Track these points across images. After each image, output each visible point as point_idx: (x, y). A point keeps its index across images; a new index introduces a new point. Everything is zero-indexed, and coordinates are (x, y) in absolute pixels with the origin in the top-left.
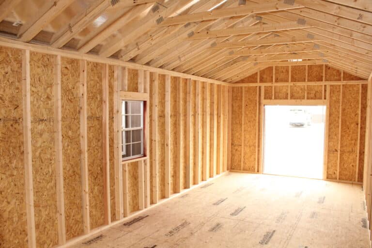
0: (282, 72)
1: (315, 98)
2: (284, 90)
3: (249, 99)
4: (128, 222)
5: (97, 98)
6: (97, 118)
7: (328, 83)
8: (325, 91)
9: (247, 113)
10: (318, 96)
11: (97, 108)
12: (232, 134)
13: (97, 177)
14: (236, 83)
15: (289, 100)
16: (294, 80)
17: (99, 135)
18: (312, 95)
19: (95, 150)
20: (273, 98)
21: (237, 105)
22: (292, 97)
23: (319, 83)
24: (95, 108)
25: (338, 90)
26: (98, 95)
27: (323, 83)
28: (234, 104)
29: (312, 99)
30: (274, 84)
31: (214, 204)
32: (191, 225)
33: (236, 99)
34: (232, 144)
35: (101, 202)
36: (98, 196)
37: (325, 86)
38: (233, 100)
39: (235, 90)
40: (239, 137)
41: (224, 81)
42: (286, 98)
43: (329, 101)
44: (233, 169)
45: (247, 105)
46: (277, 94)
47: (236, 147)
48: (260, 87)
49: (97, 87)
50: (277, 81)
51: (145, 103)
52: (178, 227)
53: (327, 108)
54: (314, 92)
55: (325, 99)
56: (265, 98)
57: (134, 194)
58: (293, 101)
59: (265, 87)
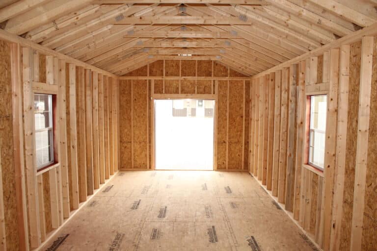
0: (173, 66)
1: (204, 92)
2: (175, 84)
3: (138, 93)
5: (6, 90)
6: (6, 117)
7: (217, 79)
8: (214, 86)
9: (136, 108)
10: (207, 91)
11: (7, 104)
12: (121, 131)
13: (9, 197)
14: (123, 76)
15: (180, 95)
16: (184, 74)
17: (10, 140)
18: (201, 90)
19: (7, 161)
20: (164, 92)
21: (125, 99)
22: (183, 91)
23: (208, 78)
24: (5, 104)
25: (225, 85)
26: (7, 86)
27: (212, 78)
28: (122, 98)
29: (201, 93)
30: (165, 78)
32: (127, 236)
33: (124, 93)
34: (121, 142)
35: (15, 230)
36: (12, 222)
37: (214, 81)
38: (121, 94)
39: (122, 83)
40: (128, 133)
41: (114, 73)
42: (177, 92)
43: (217, 95)
44: (123, 168)
45: (135, 100)
46: (167, 89)
47: (125, 145)
48: (150, 81)
49: (5, 75)
50: (167, 75)
51: (54, 97)
52: (114, 242)
53: (216, 102)
54: (203, 87)
55: (214, 93)
56: (155, 93)
58: (184, 95)
59: (155, 80)
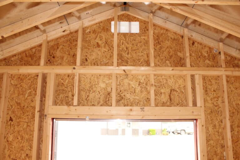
0: (98, 45)
1: (170, 102)
2: (103, 85)
3: (19, 104)
7: (199, 73)
8: (194, 89)
9: (11, 138)
10: (176, 100)
15: (114, 110)
16: (122, 61)
18: (164, 98)
20: (75, 102)
22: (121, 101)
23: (178, 71)
25: (215, 87)
27: (186, 72)
29: (164, 104)
30: (80, 70)
37: (193, 76)
42: (107, 103)
43: (203, 109)
45: (11, 119)
48: (45, 78)
54: (168, 91)
55: (195, 104)
56: (55, 103)
58: (123, 110)
59: (57, 75)
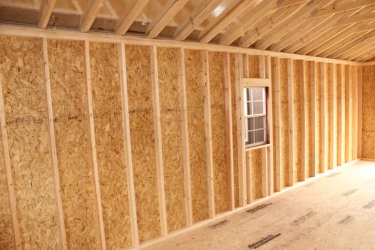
4: (252, 208)
5: (219, 86)
6: (220, 106)
11: (220, 96)
12: (363, 119)
13: (221, 164)
14: (368, 61)
17: (222, 123)
19: (219, 137)
21: (369, 85)
24: (218, 96)
26: (220, 83)
28: (365, 85)
31: (344, 195)
32: (318, 216)
33: (368, 80)
34: (363, 130)
35: (225, 188)
36: (222, 183)
38: (363, 80)
39: (366, 70)
40: (372, 121)
41: (353, 60)
44: (365, 157)
47: (368, 133)
49: (218, 76)
51: (267, 89)
52: (303, 217)
57: (257, 181)
